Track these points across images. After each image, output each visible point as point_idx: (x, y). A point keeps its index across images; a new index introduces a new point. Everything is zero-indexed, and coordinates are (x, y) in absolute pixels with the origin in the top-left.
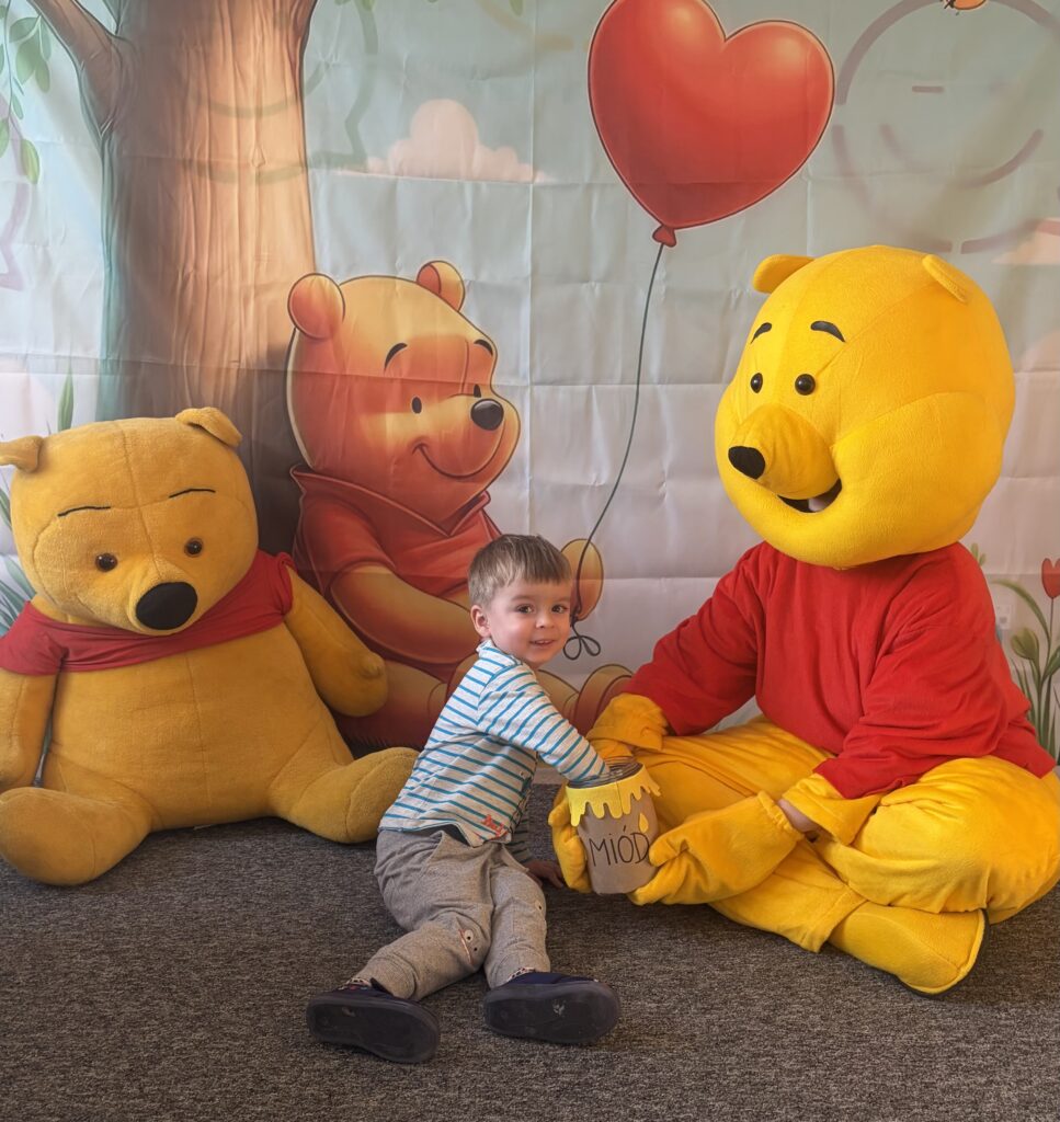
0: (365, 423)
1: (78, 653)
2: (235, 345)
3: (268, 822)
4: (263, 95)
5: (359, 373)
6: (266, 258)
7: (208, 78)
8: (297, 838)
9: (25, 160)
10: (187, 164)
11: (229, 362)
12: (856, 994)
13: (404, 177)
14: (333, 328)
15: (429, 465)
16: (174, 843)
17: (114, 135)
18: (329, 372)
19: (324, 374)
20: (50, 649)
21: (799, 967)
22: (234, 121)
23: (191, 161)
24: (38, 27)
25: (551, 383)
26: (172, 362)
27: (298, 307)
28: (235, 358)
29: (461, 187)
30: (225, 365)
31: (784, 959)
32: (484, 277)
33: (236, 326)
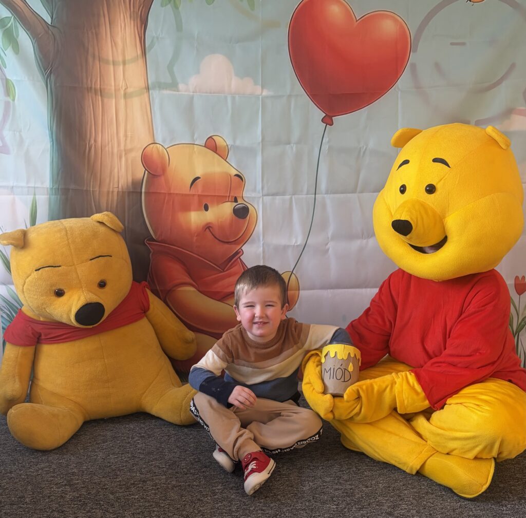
0: (182, 217)
1: (46, 335)
2: (116, 179)
3: (141, 415)
4: (126, 54)
5: (177, 192)
6: (130, 136)
7: (98, 46)
8: (155, 422)
9: (8, 89)
10: (89, 89)
11: (113, 188)
12: (432, 498)
13: (198, 94)
14: (164, 170)
15: (213, 237)
16: (95, 426)
17: (52, 75)
18: (163, 191)
19: (160, 193)
20: (33, 334)
21: (404, 485)
22: (111, 67)
23: (91, 88)
24: (13, 22)
25: (273, 195)
26: (85, 189)
27: (146, 160)
28: (116, 186)
29: (226, 98)
30: (111, 190)
31: (396, 481)
32: (238, 143)
33: (116, 170)
